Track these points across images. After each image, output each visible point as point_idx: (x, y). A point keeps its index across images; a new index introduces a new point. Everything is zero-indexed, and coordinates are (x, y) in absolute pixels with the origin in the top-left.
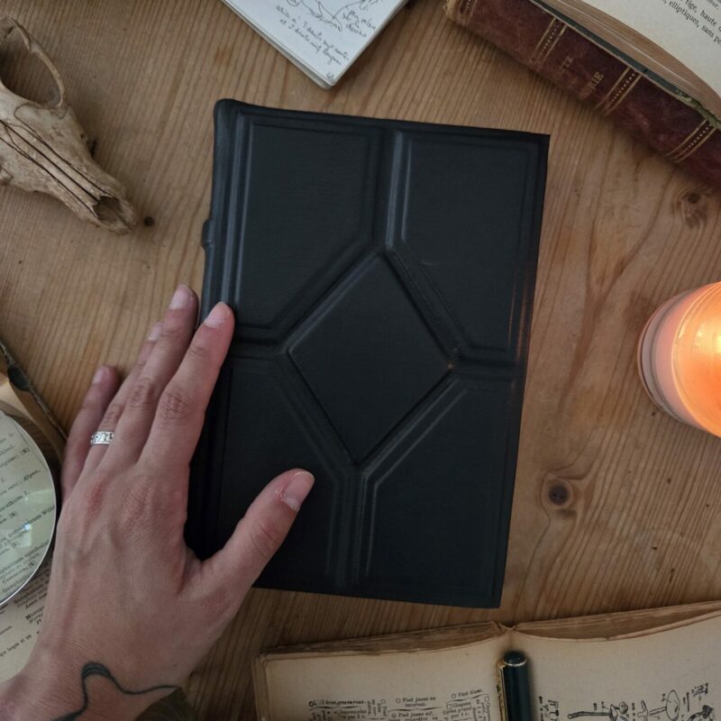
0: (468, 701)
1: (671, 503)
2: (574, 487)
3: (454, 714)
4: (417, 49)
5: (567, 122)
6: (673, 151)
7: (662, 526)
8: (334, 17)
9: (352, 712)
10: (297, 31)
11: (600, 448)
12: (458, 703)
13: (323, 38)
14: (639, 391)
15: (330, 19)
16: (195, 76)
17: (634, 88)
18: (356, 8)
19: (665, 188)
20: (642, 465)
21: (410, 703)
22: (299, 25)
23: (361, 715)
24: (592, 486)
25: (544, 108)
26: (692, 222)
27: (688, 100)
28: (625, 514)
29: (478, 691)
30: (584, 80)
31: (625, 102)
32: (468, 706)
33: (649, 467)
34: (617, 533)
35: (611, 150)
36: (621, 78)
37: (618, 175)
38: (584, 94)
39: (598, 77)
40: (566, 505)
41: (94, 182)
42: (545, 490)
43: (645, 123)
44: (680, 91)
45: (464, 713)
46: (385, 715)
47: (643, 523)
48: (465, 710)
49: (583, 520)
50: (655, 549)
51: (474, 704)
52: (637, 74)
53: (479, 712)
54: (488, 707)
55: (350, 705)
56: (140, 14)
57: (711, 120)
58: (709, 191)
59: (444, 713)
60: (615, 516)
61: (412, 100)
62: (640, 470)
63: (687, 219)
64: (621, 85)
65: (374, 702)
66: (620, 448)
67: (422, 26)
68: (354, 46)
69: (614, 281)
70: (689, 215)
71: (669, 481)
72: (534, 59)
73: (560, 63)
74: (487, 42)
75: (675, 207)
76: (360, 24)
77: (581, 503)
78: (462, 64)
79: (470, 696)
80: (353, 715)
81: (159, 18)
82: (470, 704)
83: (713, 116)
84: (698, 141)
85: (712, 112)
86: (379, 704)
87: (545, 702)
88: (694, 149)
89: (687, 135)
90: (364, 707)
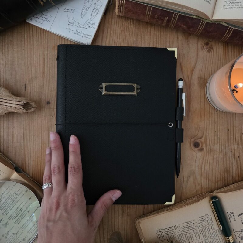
0: (205, 218)
1: (231, 137)
2: (200, 141)
3: (202, 223)
4: (111, 27)
5: (162, 34)
6: (196, 32)
7: (231, 145)
8: (84, 26)
9: (170, 231)
10: (74, 33)
11: (204, 127)
12: (202, 219)
14: (210, 106)
17: (178, 18)
18: (89, 21)
19: (197, 43)
20: (219, 128)
21: (187, 223)
22: (75, 31)
23: (173, 231)
24: (206, 139)
25: (154, 32)
26: (209, 51)
28: (218, 145)
29: (207, 215)
30: (163, 20)
31: (177, 23)
32: (205, 220)
33: (221, 128)
34: (218, 151)
35: (178, 38)
36: (173, 16)
37: (182, 44)
38: (164, 24)
39: (166, 18)
40: (200, 147)
42: (192, 145)
43: (185, 27)
45: (205, 222)
46: (180, 229)
47: (225, 145)
49: (206, 150)
50: (231, 152)
51: (207, 219)
53: (209, 221)
54: (211, 219)
55: (168, 229)
57: (204, 20)
58: (211, 40)
59: (198, 224)
60: (216, 146)
61: (115, 42)
62: (219, 130)
63: (207, 50)
64: (174, 18)
65: (176, 226)
66: (210, 125)
67: (110, 20)
68: (92, 32)
69: (192, 76)
70: (207, 49)
71: (228, 130)
72: (146, 19)
73: (154, 18)
74: (131, 18)
75: (203, 48)
76: (92, 25)
77: (204, 145)
78: (126, 27)
79: (205, 217)
80: (170, 232)
82: (206, 219)
83: (204, 19)
84: (202, 27)
85: (203, 18)
86: (178, 226)
87: (229, 213)
88: (202, 30)
89: (198, 26)
90: (173, 228)
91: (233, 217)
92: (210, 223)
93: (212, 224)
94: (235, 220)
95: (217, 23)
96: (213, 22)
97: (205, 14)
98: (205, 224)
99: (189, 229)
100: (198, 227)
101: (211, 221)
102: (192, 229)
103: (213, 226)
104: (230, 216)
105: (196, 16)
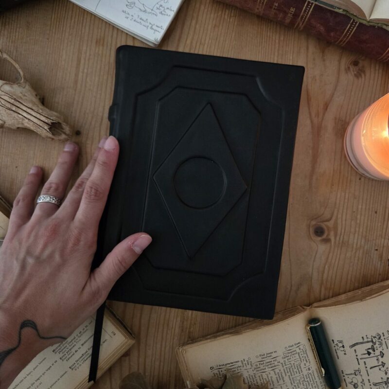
0: (294, 350)
1: (380, 224)
2: (326, 226)
3: (289, 358)
4: (197, 18)
5: (282, 39)
6: (339, 40)
7: (378, 238)
8: (152, 10)
10: (135, 21)
11: (336, 203)
12: (289, 352)
13: (149, 21)
14: (350, 169)
15: (150, 11)
16: (88, 54)
17: (312, 11)
18: (162, 3)
19: (339, 61)
20: (360, 207)
21: (264, 357)
22: (135, 17)
24: (336, 223)
25: (269, 34)
26: (358, 76)
27: (341, 10)
28: (356, 235)
29: (299, 343)
30: (286, 13)
31: (309, 19)
33: (364, 207)
34: (355, 246)
35: (308, 49)
36: (304, 8)
37: (314, 59)
38: (288, 21)
39: (293, 10)
40: (324, 236)
41: (46, 116)
42: (312, 230)
43: (322, 28)
44: (336, 7)
45: (294, 356)
46: (252, 366)
47: (367, 238)
48: (293, 354)
49: (335, 242)
50: (377, 250)
51: (298, 350)
52: (312, 3)
53: (302, 355)
54: (306, 351)
55: (232, 365)
56: (54, 30)
57: (356, 20)
58: (363, 58)
59: (283, 358)
60: (352, 236)
61: (200, 43)
62: (360, 210)
64: (305, 11)
65: (244, 360)
66: (346, 200)
67: (198, 6)
68: (165, 22)
69: (324, 114)
70: (356, 73)
71: (376, 212)
72: (258, 9)
73: (271, 7)
74: (230, 5)
75: (348, 70)
76: (166, 11)
77: (332, 233)
78: (222, 21)
79: (295, 347)
81: (64, 29)
82: (296, 351)
83: (356, 16)
84: (351, 31)
85: (355, 14)
86: (247, 361)
87: (336, 342)
88: (350, 36)
89: (345, 29)
90: (240, 364)
91: (342, 349)
92: (302, 358)
93: (306, 361)
94: (345, 354)
95: (378, 27)
96: (371, 24)
97: (360, 8)
98: (294, 358)
99: (267, 367)
100: (282, 363)
101: (305, 355)
102: (272, 367)
103: (308, 364)
104: (336, 347)
105: (344, 10)
